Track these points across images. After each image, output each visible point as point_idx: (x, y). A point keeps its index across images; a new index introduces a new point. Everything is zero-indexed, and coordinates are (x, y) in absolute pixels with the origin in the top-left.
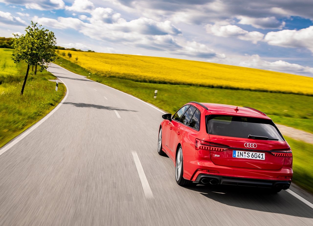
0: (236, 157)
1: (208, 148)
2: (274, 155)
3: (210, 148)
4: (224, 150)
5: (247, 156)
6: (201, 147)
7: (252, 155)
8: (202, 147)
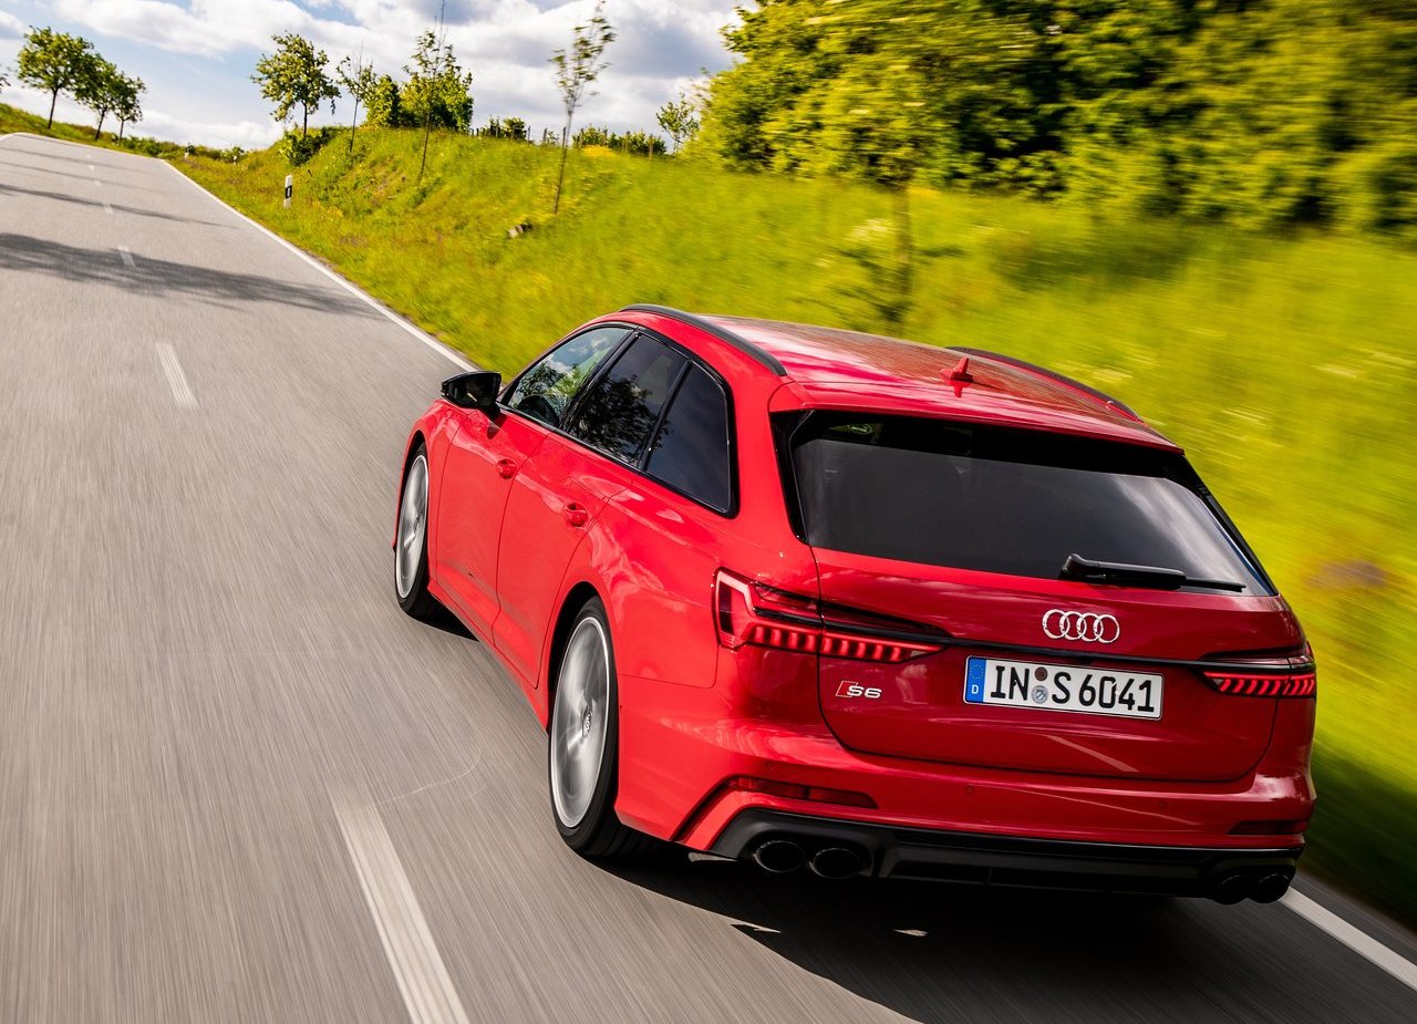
0: (987, 698)
1: (803, 638)
2: (1216, 688)
3: (819, 641)
4: (914, 654)
5: (1055, 698)
6: (760, 630)
7: (1085, 687)
8: (768, 632)
